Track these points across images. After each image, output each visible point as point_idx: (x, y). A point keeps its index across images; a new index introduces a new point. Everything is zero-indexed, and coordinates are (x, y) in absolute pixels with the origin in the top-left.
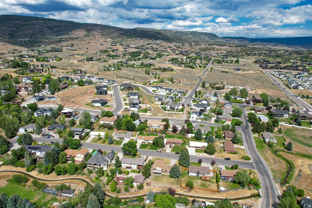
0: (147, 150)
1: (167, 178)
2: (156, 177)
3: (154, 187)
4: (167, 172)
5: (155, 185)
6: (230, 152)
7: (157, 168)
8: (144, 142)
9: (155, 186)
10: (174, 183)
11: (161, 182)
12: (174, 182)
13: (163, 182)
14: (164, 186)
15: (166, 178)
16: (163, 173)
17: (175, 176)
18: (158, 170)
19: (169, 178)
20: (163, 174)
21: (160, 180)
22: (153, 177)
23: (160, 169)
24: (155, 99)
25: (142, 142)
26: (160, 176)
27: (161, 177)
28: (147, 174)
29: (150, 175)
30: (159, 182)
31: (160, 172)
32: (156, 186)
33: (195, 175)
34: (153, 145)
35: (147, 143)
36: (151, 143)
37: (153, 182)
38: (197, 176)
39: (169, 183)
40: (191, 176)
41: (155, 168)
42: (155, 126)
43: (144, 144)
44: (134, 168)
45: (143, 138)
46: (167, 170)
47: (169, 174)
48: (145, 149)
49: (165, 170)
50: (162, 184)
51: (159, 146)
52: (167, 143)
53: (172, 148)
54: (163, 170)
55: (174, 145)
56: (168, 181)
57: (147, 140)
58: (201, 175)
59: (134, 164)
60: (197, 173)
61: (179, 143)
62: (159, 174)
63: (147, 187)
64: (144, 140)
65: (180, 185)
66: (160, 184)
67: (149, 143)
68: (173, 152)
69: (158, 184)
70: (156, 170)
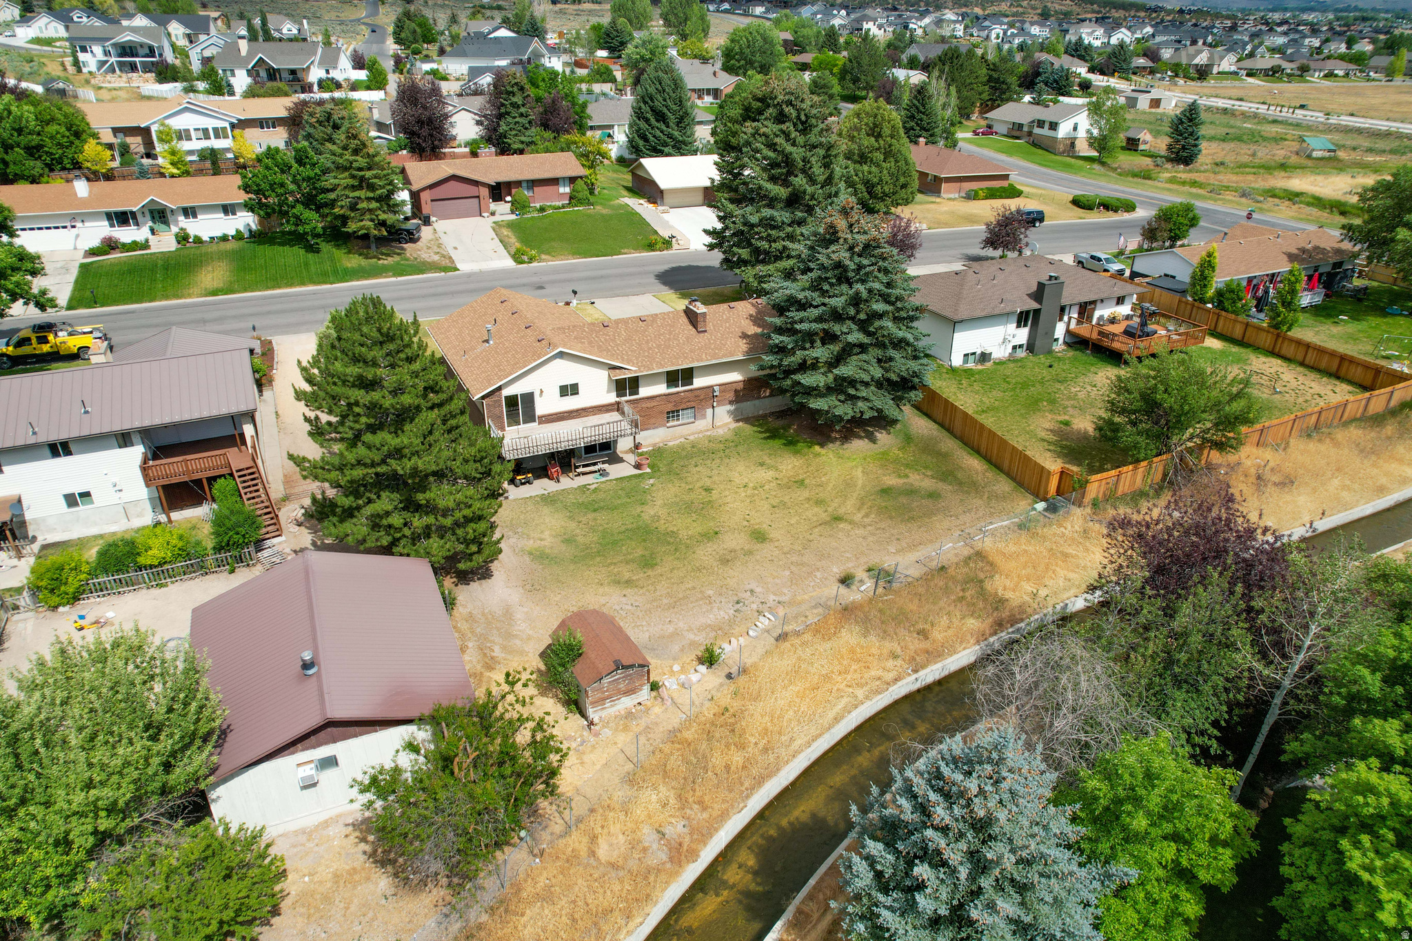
0: (204, 304)
1: (765, 474)
3: (709, 659)
4: (705, 399)
5: (686, 628)
6: (973, 186)
7: (545, 385)
8: (110, 245)
10: (910, 492)
11: (733, 540)
12: (891, 481)
13: (759, 536)
15: (751, 474)
16: (651, 438)
18: (571, 403)
19: (791, 463)
20: (659, 451)
21: (684, 526)
22: (542, 540)
23: (596, 388)
24: (82, 57)
25: (92, 252)
26: (633, 489)
30: (705, 554)
31: (625, 423)
33: (1010, 350)
34: (267, 251)
35: (164, 242)
36: (224, 238)
37: (629, 607)
38: (1031, 347)
39: (867, 515)
40: (980, 367)
41: (507, 392)
42: (193, 133)
43: (119, 262)
44: (81, 507)
45: (83, 202)
46: (692, 369)
47: (738, 421)
48: (166, 297)
49: (673, 378)
50: (787, 573)
51: (352, 227)
52: (425, 197)
53: (505, 232)
54: (644, 392)
55: (503, 210)
56: (819, 502)
57: (160, 215)
58: (1068, 331)
59: (60, 449)
60: (1034, 305)
61: (554, 181)
62: (606, 466)
63: (592, 739)
64: (106, 223)
65: (1003, 485)
66: (758, 590)
67: (198, 240)
68: (543, 257)
69: (736, 599)
70: (530, 417)
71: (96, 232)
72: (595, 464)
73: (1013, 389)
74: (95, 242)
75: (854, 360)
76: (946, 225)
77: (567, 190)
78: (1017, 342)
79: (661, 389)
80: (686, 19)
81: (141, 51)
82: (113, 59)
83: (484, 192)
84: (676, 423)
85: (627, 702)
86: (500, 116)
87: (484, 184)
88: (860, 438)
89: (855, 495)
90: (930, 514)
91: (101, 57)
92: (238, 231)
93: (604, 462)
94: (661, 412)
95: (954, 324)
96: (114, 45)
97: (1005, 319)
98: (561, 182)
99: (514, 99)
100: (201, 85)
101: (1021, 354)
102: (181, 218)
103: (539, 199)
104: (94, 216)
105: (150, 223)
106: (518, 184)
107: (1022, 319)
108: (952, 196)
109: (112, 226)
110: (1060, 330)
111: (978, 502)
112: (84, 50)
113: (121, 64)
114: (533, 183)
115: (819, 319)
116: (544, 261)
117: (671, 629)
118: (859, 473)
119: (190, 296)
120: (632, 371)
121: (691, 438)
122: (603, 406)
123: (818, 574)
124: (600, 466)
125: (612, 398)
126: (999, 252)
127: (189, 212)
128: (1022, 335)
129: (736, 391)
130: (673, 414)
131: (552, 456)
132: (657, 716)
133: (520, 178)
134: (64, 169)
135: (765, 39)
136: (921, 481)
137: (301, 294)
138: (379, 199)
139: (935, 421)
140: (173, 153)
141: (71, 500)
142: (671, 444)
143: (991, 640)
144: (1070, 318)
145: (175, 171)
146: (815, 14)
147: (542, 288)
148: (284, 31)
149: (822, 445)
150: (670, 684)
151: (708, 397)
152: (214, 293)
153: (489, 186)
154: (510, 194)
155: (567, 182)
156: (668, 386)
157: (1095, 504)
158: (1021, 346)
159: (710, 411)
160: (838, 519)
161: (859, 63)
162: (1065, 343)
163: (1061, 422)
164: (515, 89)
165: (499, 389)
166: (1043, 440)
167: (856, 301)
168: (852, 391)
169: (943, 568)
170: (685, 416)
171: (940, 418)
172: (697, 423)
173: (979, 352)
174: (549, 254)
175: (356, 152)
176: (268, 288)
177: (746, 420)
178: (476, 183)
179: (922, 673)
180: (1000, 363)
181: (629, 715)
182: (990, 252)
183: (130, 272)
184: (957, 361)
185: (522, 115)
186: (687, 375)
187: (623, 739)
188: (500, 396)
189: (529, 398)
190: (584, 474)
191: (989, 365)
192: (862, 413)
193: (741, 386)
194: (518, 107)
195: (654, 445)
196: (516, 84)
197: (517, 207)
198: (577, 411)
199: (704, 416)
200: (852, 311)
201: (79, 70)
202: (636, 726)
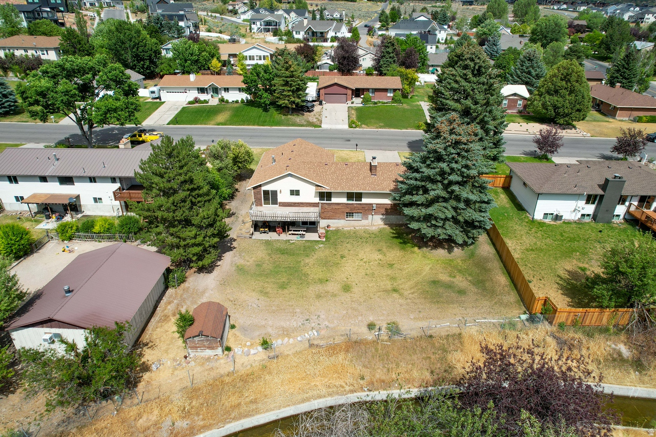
0: (212, 128)
1: (377, 256)
2: (283, 252)
3: (265, 344)
4: (368, 210)
5: (271, 325)
6: (641, 114)
7: (283, 188)
8: (196, 101)
9: (277, 343)
10: (449, 286)
11: (332, 287)
12: (444, 277)
13: (347, 288)
14: (371, 326)
15: (369, 254)
16: (336, 224)
17: (452, 230)
18: (295, 199)
19: (395, 254)
20: (337, 231)
21: (316, 272)
22: (248, 261)
23: (309, 194)
24: (253, 26)
25: (190, 103)
26: (309, 248)
27: (322, 252)
28: (190, 232)
29: (223, 243)
30: (312, 290)
31: (311, 214)
32: (286, 333)
33: (579, 216)
34: (249, 108)
35: (214, 102)
36: (237, 102)
37: (255, 306)
38: (595, 217)
39: (413, 293)
40: (552, 223)
41: (263, 188)
42: (255, 57)
43: (195, 108)
44: (98, 204)
45: (192, 83)
46: (361, 194)
47: (386, 224)
48: (201, 124)
49: (350, 196)
50: (345, 312)
51: (281, 102)
52: (322, 92)
53: (353, 112)
54: (334, 200)
55: (358, 102)
56: (393, 279)
57: (216, 90)
58: (628, 212)
59: (93, 180)
60: (600, 192)
61: (386, 90)
62: (304, 233)
63: (184, 364)
64: (197, 92)
65: (513, 297)
66: (322, 316)
67: (227, 102)
68: (363, 126)
69: (308, 317)
70: (275, 202)
71: (193, 95)
72: (299, 231)
73: (563, 241)
74: (191, 99)
75: (436, 205)
76: (606, 135)
77: (392, 95)
78: (586, 212)
79: (344, 200)
80: (526, 13)
81: (273, 24)
82: (262, 27)
83: (350, 92)
84: (351, 219)
85: (209, 353)
86: (382, 57)
87: (350, 89)
88: (444, 248)
89: (415, 280)
90: (450, 302)
91: (259, 26)
92: (242, 99)
93: (304, 231)
94: (343, 212)
95: (539, 195)
96: (264, 21)
97: (577, 197)
98: (389, 91)
99: (388, 50)
100: (285, 38)
101: (587, 219)
102: (223, 92)
103: (377, 98)
104: (193, 89)
105: (212, 93)
106: (368, 90)
107: (590, 199)
108: (624, 119)
109: (199, 93)
110: (620, 210)
111: (487, 303)
112: (254, 23)
113: (265, 29)
114: (376, 90)
115: (422, 180)
116: (363, 128)
117: (263, 323)
118: (427, 268)
119: (209, 124)
120: (327, 189)
121: (357, 228)
122: (312, 203)
123: (360, 318)
124: (300, 233)
125: (317, 200)
126: (621, 156)
127: (226, 90)
128: (590, 209)
129: (386, 209)
130: (350, 214)
131: (279, 223)
132: (220, 364)
133: (368, 87)
134: (205, 69)
135: (556, 24)
136: (460, 281)
137: (250, 129)
138: (293, 91)
139: (496, 249)
140: (242, 65)
141: (96, 200)
142: (345, 229)
143: (430, 388)
144: (630, 204)
145: (241, 72)
146: (617, 10)
147: (349, 141)
148: (334, 16)
149: (420, 248)
150: (237, 350)
151: (368, 209)
152: (218, 125)
153: (352, 90)
154: (363, 95)
155: (392, 91)
156: (348, 200)
157: (561, 326)
158: (588, 215)
159: (370, 217)
160: (395, 290)
161: (611, 38)
162: (624, 218)
163: (580, 268)
164: (389, 45)
165: (260, 186)
166: (559, 276)
167: (442, 173)
168: (433, 222)
169: (431, 336)
170: (356, 217)
171: (498, 248)
172: (363, 221)
173: (555, 214)
174: (367, 125)
175: (287, 69)
176: (240, 125)
177: (391, 225)
178: (346, 88)
179: (372, 394)
180: (568, 223)
181: (208, 359)
182: (615, 154)
183: (196, 112)
184: (538, 216)
185: (390, 57)
186: (359, 196)
187: (198, 369)
188: (261, 189)
189: (275, 193)
190: (293, 234)
191: (559, 222)
192: (439, 235)
193: (389, 207)
194: (390, 53)
195: (338, 227)
196: (391, 42)
197: (365, 101)
198: (298, 203)
199: (367, 219)
200: (439, 178)
201: (251, 32)
202: (208, 365)
